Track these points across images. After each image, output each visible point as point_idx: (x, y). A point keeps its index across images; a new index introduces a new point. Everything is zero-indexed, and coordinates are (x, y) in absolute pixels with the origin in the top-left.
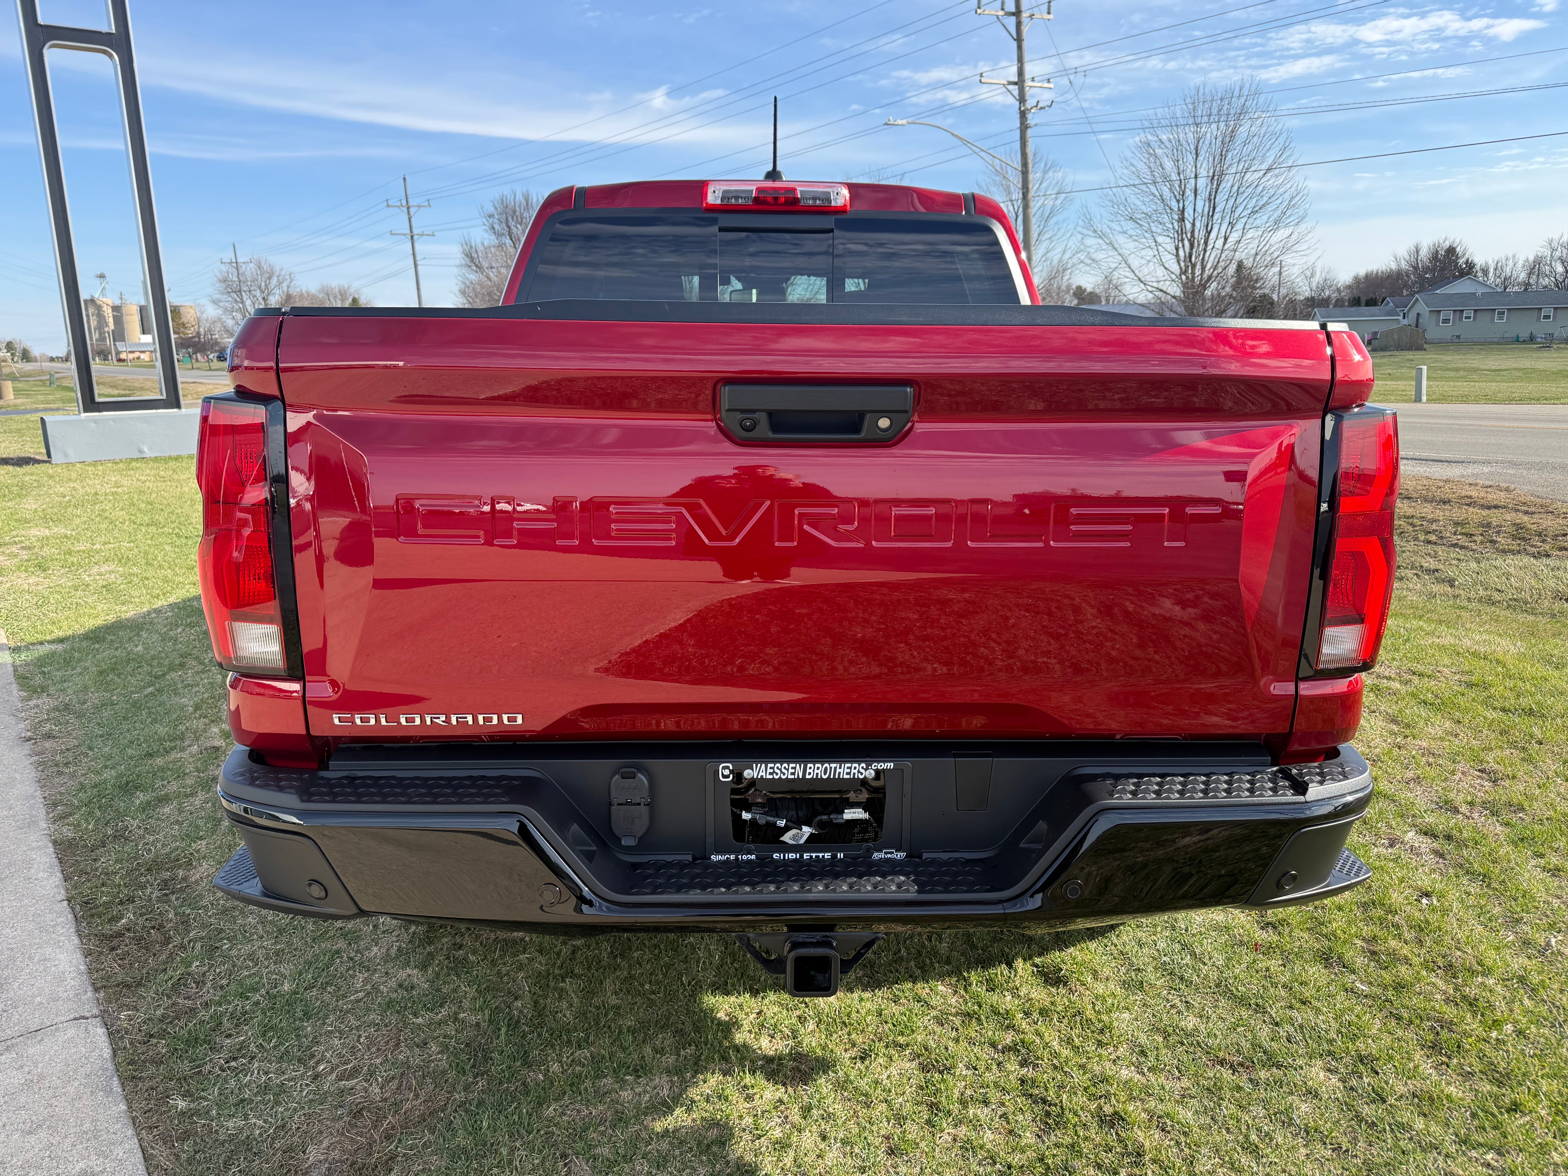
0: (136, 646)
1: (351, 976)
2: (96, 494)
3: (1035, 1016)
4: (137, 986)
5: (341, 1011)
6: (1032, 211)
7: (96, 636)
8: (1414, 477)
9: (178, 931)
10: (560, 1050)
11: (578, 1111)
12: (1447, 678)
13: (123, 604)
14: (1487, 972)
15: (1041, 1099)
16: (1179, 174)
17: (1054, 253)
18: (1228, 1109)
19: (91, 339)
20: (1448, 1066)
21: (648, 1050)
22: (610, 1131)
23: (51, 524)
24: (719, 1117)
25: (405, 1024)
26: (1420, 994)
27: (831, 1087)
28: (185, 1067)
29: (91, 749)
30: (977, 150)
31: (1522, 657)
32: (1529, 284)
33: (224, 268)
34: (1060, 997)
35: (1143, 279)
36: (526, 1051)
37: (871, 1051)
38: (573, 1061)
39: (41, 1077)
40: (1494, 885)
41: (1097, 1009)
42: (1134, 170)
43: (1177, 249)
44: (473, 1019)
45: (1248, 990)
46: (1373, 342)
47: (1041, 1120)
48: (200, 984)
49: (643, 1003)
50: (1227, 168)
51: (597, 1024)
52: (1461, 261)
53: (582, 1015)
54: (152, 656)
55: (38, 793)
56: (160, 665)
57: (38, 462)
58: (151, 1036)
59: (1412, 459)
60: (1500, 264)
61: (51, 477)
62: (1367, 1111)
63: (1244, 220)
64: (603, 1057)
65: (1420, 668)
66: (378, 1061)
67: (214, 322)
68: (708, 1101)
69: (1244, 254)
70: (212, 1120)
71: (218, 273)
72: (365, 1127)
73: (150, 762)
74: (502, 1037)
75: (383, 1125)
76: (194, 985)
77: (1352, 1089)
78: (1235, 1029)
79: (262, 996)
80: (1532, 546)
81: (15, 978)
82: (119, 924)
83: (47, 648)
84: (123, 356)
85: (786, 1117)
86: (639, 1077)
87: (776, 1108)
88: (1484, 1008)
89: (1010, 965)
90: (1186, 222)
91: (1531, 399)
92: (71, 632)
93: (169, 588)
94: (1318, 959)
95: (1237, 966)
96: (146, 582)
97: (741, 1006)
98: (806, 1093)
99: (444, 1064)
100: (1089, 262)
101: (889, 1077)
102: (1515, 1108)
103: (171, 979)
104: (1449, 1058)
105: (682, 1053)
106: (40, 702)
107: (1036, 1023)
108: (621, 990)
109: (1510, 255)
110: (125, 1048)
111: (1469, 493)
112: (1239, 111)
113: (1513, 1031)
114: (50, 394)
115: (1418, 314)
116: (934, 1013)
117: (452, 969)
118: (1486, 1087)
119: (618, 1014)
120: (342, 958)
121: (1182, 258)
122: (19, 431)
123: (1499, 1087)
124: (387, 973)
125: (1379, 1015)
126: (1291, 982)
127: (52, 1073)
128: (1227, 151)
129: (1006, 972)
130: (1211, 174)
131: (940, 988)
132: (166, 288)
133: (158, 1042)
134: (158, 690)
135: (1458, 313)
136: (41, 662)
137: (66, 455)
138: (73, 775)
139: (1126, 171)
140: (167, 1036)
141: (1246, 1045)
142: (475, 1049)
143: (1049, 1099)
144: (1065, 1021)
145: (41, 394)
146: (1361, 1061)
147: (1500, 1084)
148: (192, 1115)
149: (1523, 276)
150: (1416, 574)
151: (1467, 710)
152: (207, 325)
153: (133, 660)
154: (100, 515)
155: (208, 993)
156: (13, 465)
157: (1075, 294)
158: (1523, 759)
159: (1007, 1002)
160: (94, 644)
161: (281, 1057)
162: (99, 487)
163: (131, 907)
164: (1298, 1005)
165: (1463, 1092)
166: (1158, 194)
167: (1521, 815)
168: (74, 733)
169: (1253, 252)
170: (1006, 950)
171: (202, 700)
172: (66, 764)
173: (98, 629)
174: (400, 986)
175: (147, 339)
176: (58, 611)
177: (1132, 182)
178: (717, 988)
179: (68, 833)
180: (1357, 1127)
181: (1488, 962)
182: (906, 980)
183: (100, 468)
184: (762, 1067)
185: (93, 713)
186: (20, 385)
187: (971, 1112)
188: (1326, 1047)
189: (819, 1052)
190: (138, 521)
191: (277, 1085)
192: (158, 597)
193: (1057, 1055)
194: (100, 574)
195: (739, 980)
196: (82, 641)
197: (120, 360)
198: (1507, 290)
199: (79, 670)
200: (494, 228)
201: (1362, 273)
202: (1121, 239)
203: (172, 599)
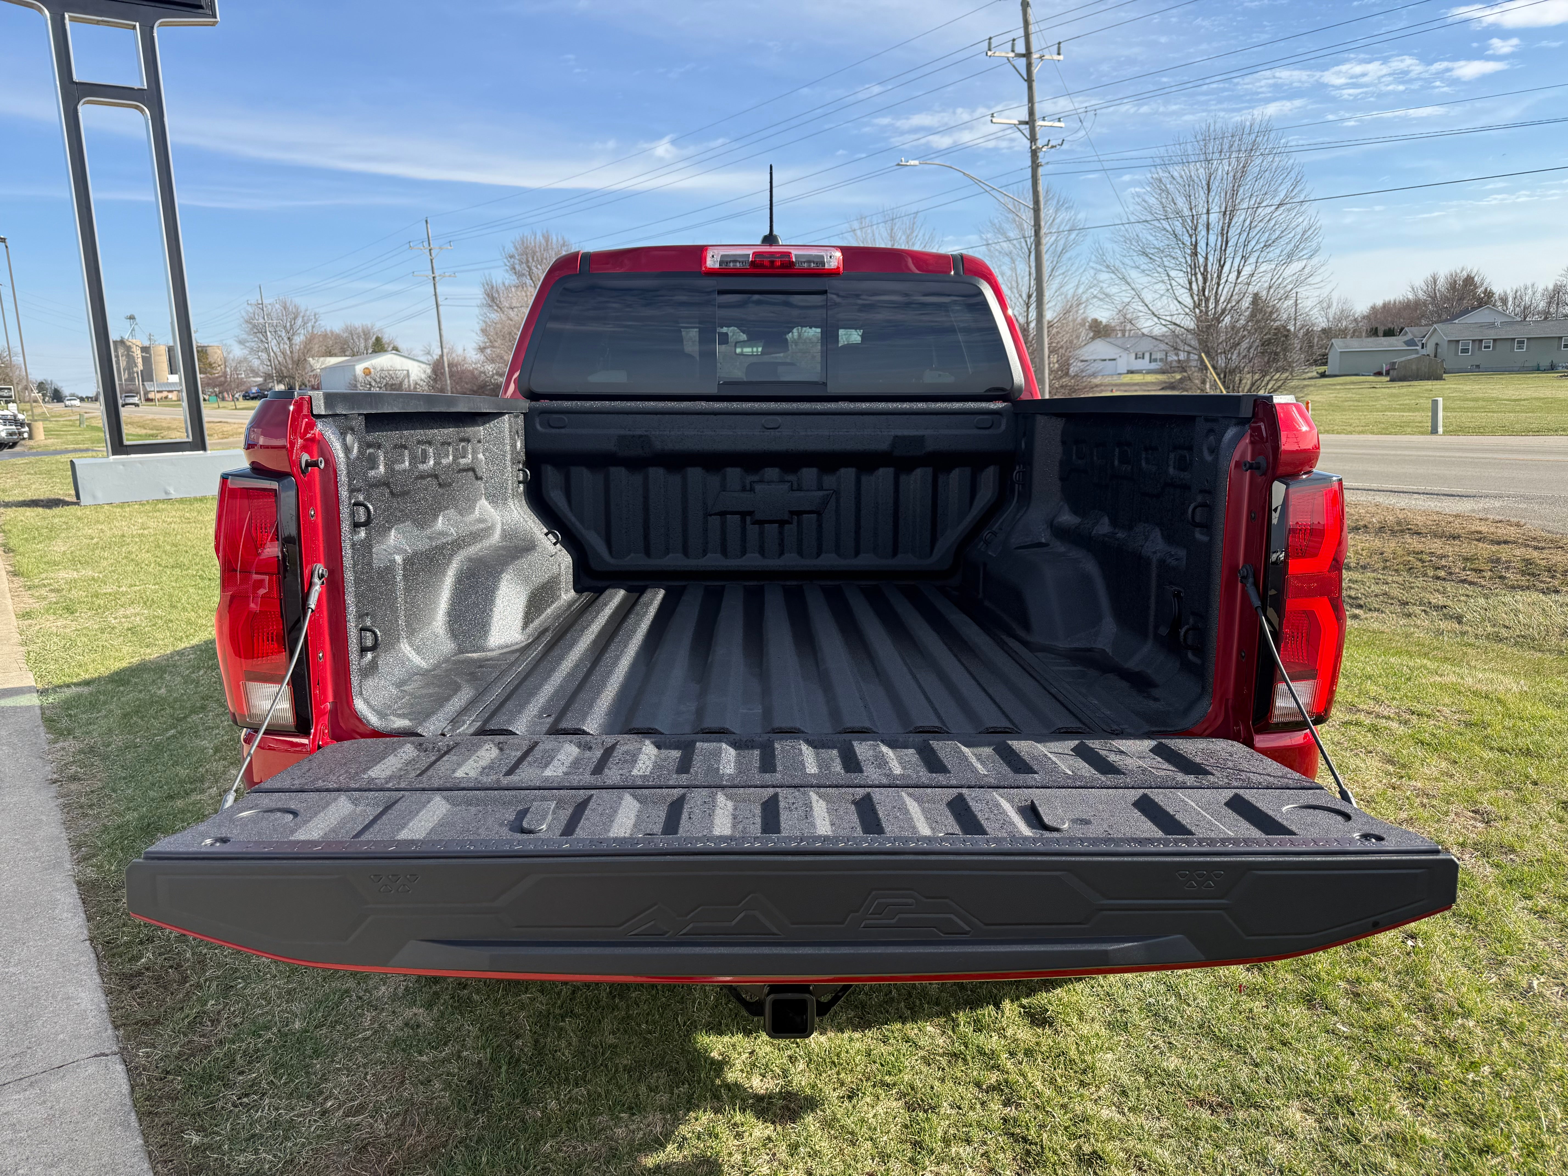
0: (160, 688)
1: (359, 1015)
2: (123, 536)
3: (1020, 1056)
4: (155, 1024)
5: (349, 1049)
6: (1044, 248)
7: (121, 678)
8: (1424, 512)
9: (194, 971)
10: (558, 1088)
11: (574, 1148)
12: (1446, 718)
13: (148, 647)
14: (1467, 1014)
15: (1023, 1138)
16: (1191, 209)
17: (1067, 288)
18: (1205, 1148)
19: (120, 379)
20: (1423, 1108)
21: (643, 1089)
22: (604, 1168)
23: (79, 566)
24: (709, 1154)
25: (411, 1062)
26: (1400, 1036)
27: (818, 1125)
28: (199, 1103)
29: (114, 791)
30: (988, 189)
31: (1523, 695)
32: (1549, 313)
33: (250, 309)
34: (1046, 1038)
35: (1156, 313)
36: (525, 1089)
37: (858, 1090)
38: (570, 1098)
39: (63, 1112)
40: (1480, 927)
41: (1081, 1049)
42: (1146, 205)
43: (1190, 283)
44: (476, 1058)
45: (1231, 1031)
46: (1391, 372)
47: (1021, 1159)
48: (215, 1022)
49: (640, 1043)
50: (1239, 203)
51: (595, 1063)
52: (1480, 290)
53: (580, 1053)
54: (174, 698)
55: (64, 835)
56: (182, 708)
57: (68, 504)
58: (168, 1073)
59: (1423, 493)
60: (1518, 294)
61: (79, 519)
62: (1341, 1151)
63: (1256, 254)
64: (600, 1095)
65: (1419, 707)
66: (384, 1098)
67: (240, 362)
68: (699, 1138)
69: (1259, 285)
70: (224, 1155)
71: (244, 314)
72: (369, 1162)
73: (171, 804)
74: (503, 1075)
75: (386, 1159)
76: (209, 1023)
77: (1327, 1129)
78: (1215, 1070)
79: (273, 1034)
80: (1541, 582)
81: (40, 1016)
82: (139, 964)
83: (74, 690)
84: (151, 396)
85: (774, 1155)
86: (634, 1114)
87: (764, 1145)
88: (1463, 1049)
89: (997, 1006)
90: (1199, 256)
91: (1549, 430)
92: (97, 675)
93: (192, 630)
94: (1302, 1001)
95: (1221, 1007)
96: (170, 625)
97: (734, 1045)
98: (793, 1130)
99: (446, 1101)
100: (1103, 296)
101: (875, 1116)
102: (1486, 1150)
103: (187, 1017)
104: (1425, 1099)
105: (676, 1091)
106: (66, 744)
107: (1021, 1063)
108: (618, 1030)
109: (1529, 284)
110: (142, 1084)
111: (1479, 528)
112: (1250, 147)
113: (1490, 1073)
114: (80, 434)
115: (1437, 344)
116: (922, 1053)
117: (456, 1008)
118: (1460, 1129)
119: (614, 1053)
120: (351, 997)
121: (1196, 292)
122: (49, 472)
123: (1473, 1128)
124: (394, 1012)
125: (1358, 1056)
126: (1273, 1023)
127: (73, 1109)
128: (1239, 186)
129: (993, 1013)
130: (1223, 209)
131: (929, 1028)
132: (193, 329)
133: (175, 1079)
134: (180, 733)
135: (1477, 343)
136: (68, 705)
137: (94, 497)
138: (97, 817)
139: (1138, 208)
140: (182, 1073)
141: (1225, 1086)
142: (476, 1087)
143: (1030, 1138)
144: (1049, 1061)
145: (71, 435)
146: (1338, 1102)
147: (1474, 1125)
148: (205, 1149)
149: (1542, 305)
150: (1425, 611)
151: (1462, 751)
152: (234, 365)
153: (156, 702)
154: (126, 557)
155: (223, 1031)
156: (43, 506)
157: (1091, 327)
158: (1517, 800)
159: (993, 1042)
160: (119, 686)
161: (291, 1094)
162: (126, 528)
163: (150, 946)
164: (1279, 1046)
165: (1438, 1133)
166: (1170, 229)
167: (1512, 856)
168: (98, 775)
169: (1266, 285)
170: (995, 991)
171: (221, 742)
172: (91, 806)
173: (124, 671)
174: (407, 1024)
175: (174, 378)
176: (85, 654)
177: (1144, 218)
178: (712, 1029)
179: (92, 874)
180: (1330, 1167)
181: (1469, 1004)
182: (896, 1020)
183: (127, 509)
184: (752, 1105)
185: (117, 756)
186: (50, 425)
187: (954, 1150)
188: (1303, 1087)
189: (808, 1091)
190: (163, 563)
191: (287, 1121)
192: (181, 639)
193: (1039, 1095)
194: (126, 617)
195: (733, 1020)
196: (107, 684)
197: (148, 400)
198: (1528, 319)
199: (104, 712)
200: (514, 269)
201: (1379, 303)
202: (1134, 274)
203: (195, 641)
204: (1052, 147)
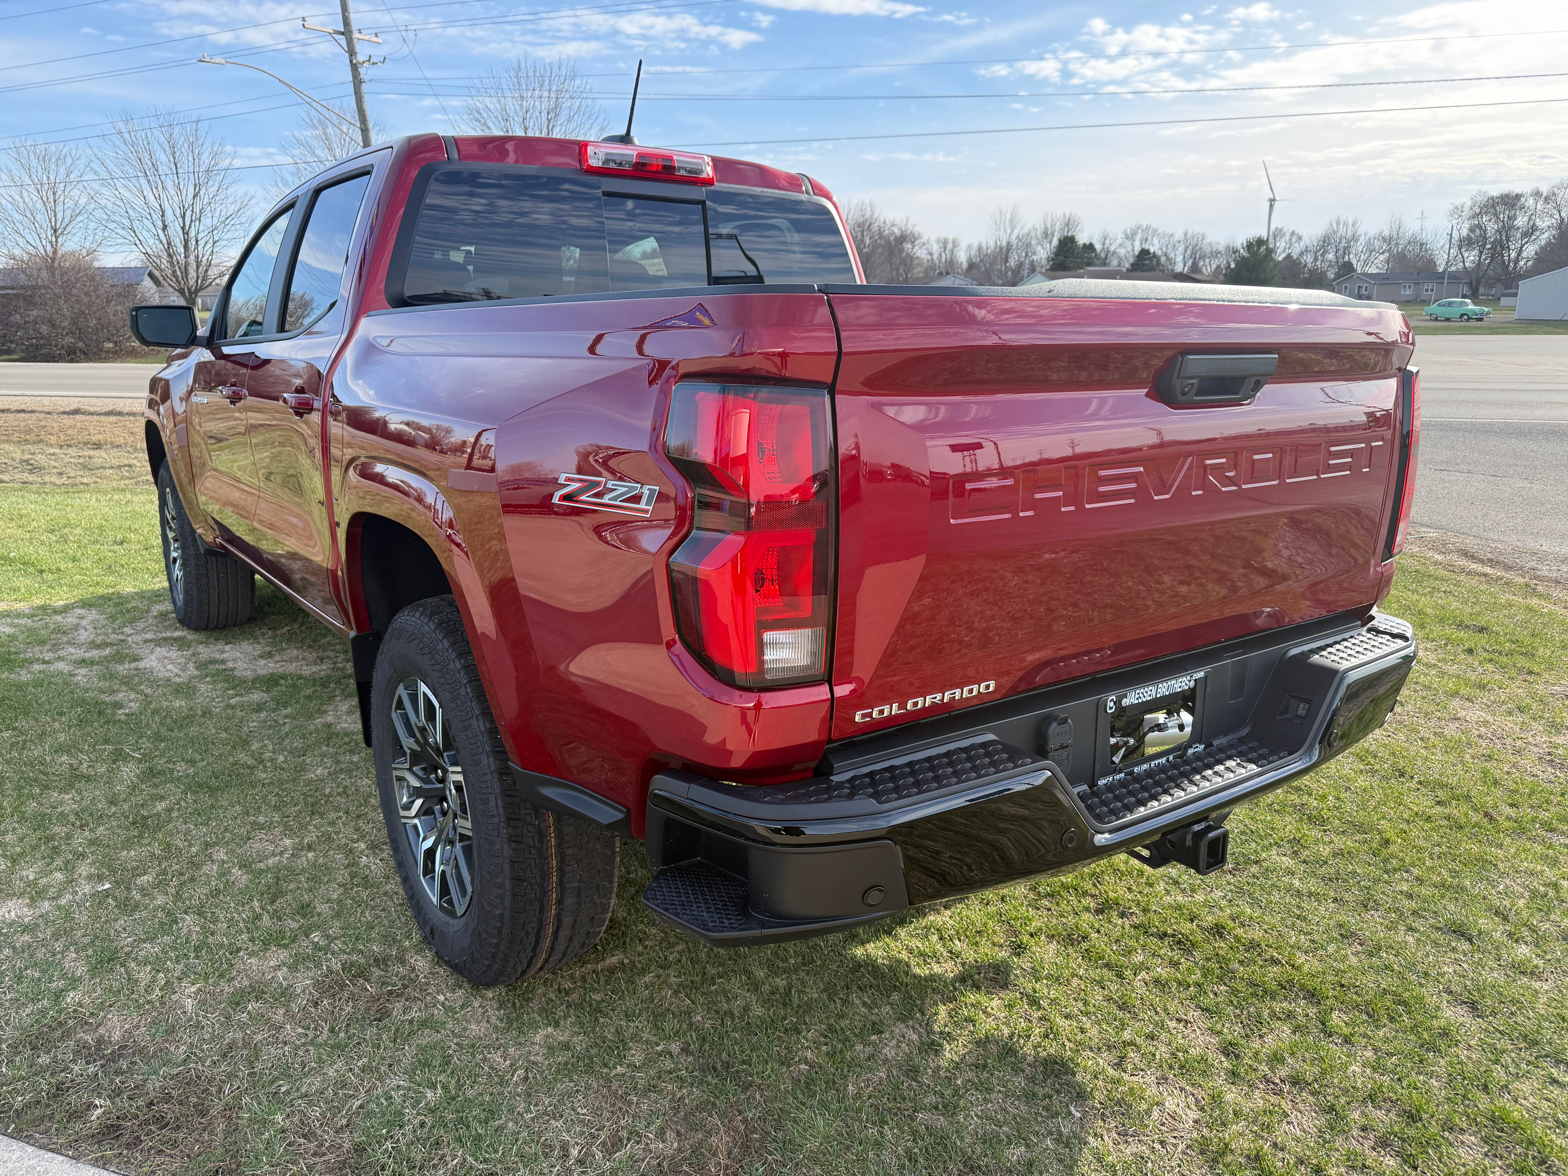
25: (606, 1079)
30: (308, 100)
44: (675, 1047)
66: (627, 1121)
75: (710, 1169)
82: (94, 1118)
204: (374, 64)
